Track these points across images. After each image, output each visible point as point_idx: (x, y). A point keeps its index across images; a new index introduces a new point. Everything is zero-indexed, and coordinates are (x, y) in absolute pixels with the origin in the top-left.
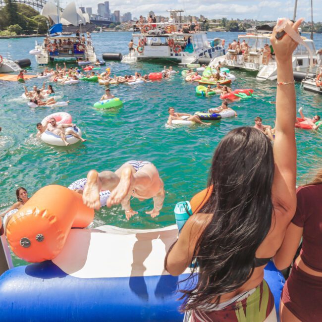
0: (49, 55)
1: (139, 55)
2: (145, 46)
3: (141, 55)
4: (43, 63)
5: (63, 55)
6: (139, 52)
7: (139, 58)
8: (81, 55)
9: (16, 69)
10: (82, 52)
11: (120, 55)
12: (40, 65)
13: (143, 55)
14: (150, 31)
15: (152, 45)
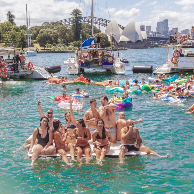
0: (79, 66)
1: (173, 66)
2: (180, 58)
3: (175, 66)
4: (73, 73)
5: (94, 67)
6: (173, 63)
7: (173, 69)
8: (111, 67)
9: (46, 76)
10: (112, 64)
11: (152, 67)
12: (71, 75)
13: (177, 66)
14: (185, 42)
15: (187, 56)
